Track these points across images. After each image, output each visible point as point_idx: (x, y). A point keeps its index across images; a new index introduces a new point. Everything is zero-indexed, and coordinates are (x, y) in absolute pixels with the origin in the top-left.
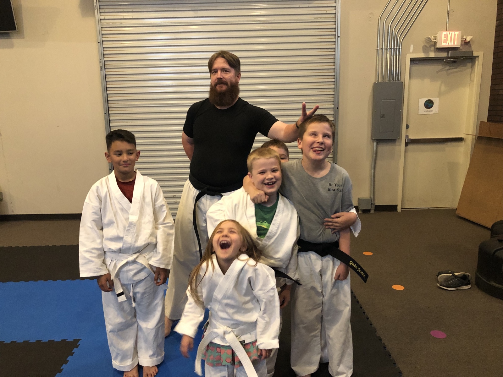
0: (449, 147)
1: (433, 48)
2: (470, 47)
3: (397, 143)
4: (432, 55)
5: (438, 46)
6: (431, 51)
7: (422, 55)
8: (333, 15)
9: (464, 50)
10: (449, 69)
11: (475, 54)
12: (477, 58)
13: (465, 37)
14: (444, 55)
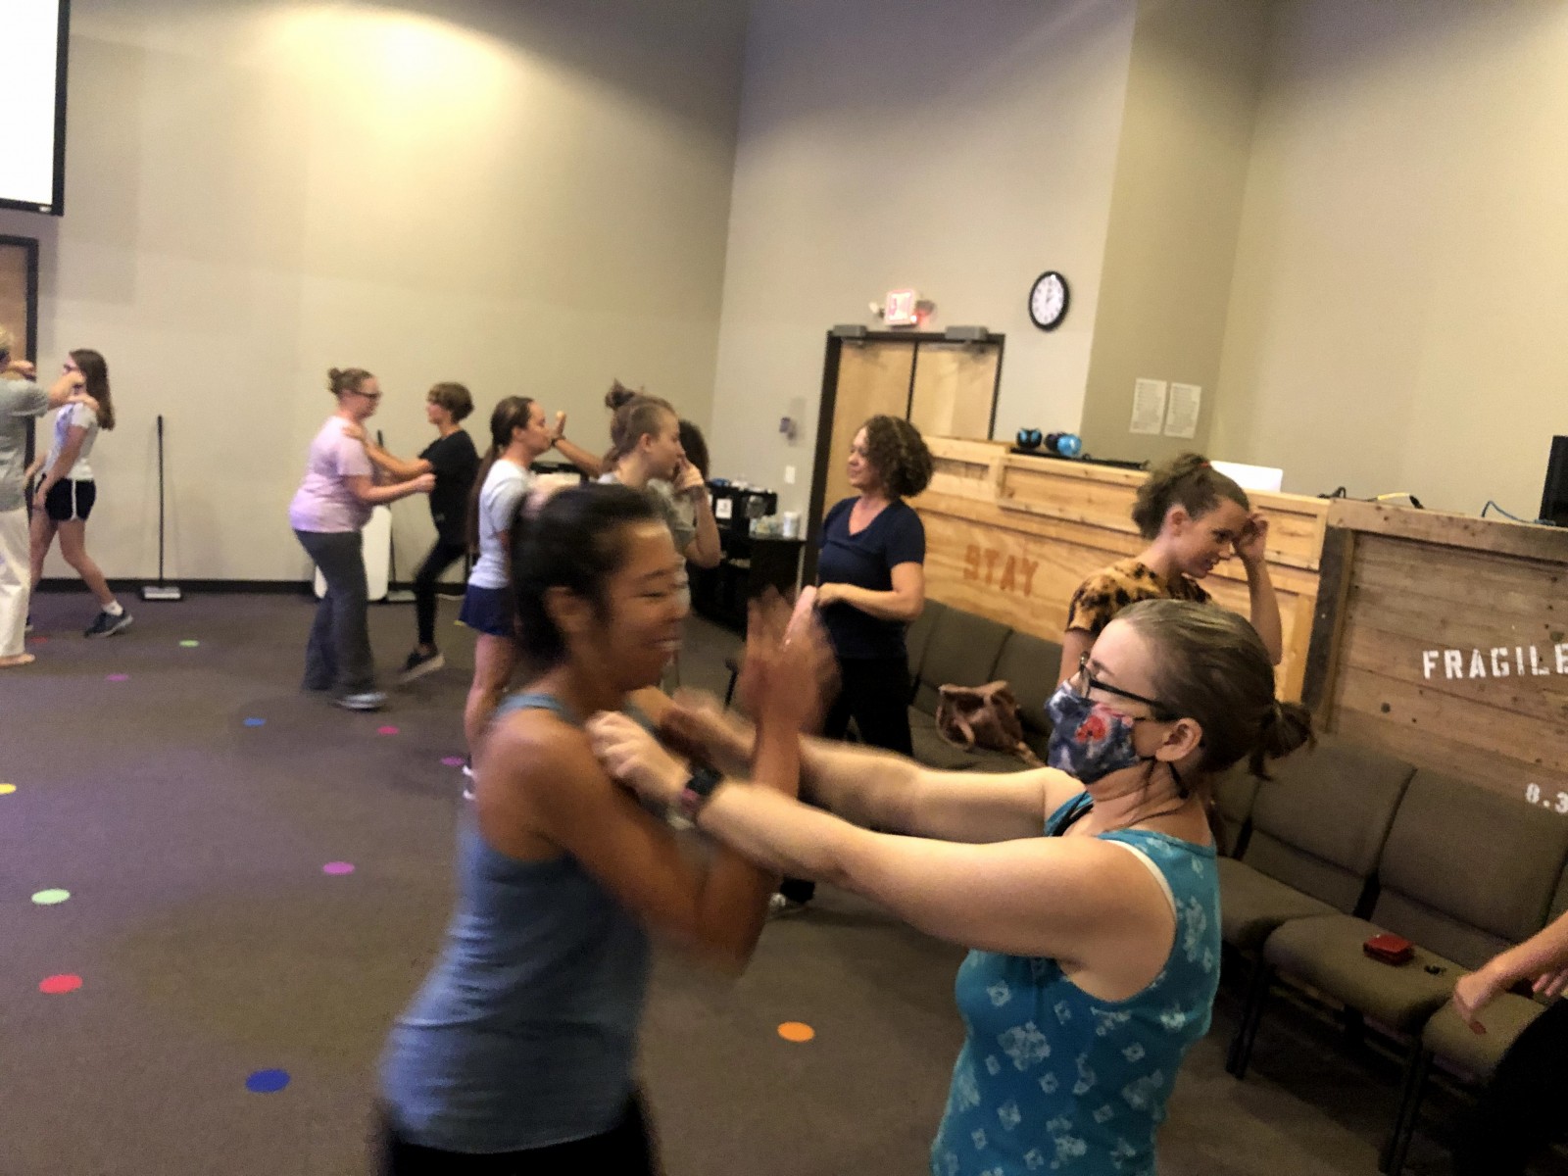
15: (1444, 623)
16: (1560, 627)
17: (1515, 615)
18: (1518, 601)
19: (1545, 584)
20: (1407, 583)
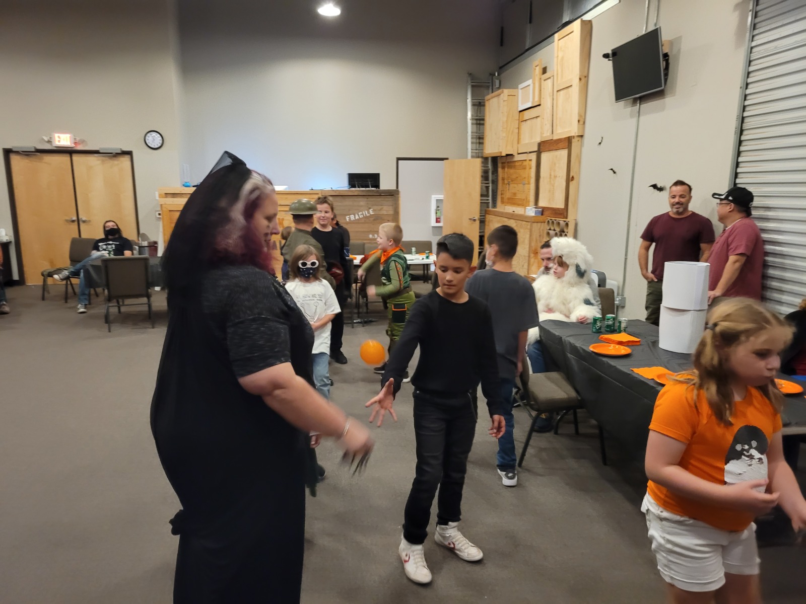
15: (349, 210)
16: (370, 206)
17: (362, 206)
18: (362, 203)
19: (366, 199)
20: (340, 204)
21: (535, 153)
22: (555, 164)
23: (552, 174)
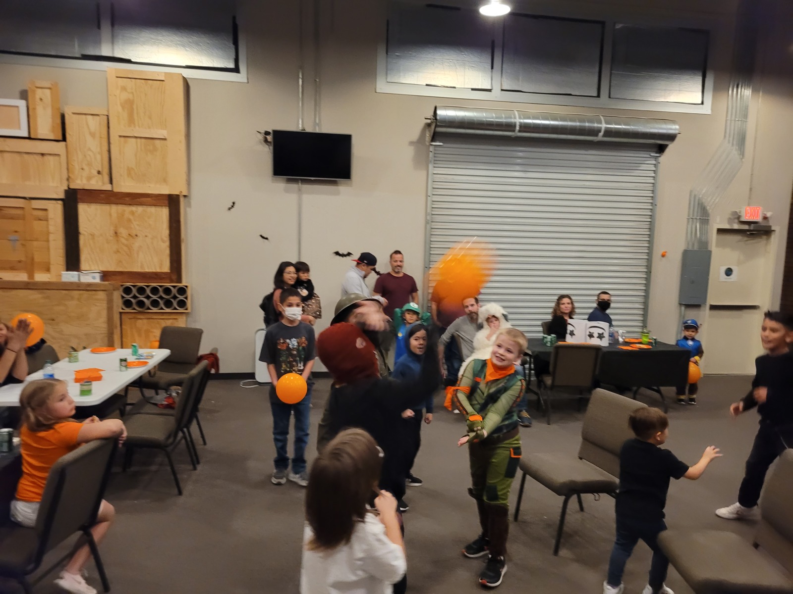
0: (745, 313)
1: (736, 221)
2: (768, 221)
3: (702, 308)
4: (736, 226)
5: (743, 219)
6: (735, 223)
7: (727, 227)
8: (651, 185)
9: (763, 224)
10: (747, 241)
11: (773, 228)
12: (773, 232)
13: (765, 213)
14: (746, 227)
21: (60, 202)
22: (129, 220)
23: (123, 232)
